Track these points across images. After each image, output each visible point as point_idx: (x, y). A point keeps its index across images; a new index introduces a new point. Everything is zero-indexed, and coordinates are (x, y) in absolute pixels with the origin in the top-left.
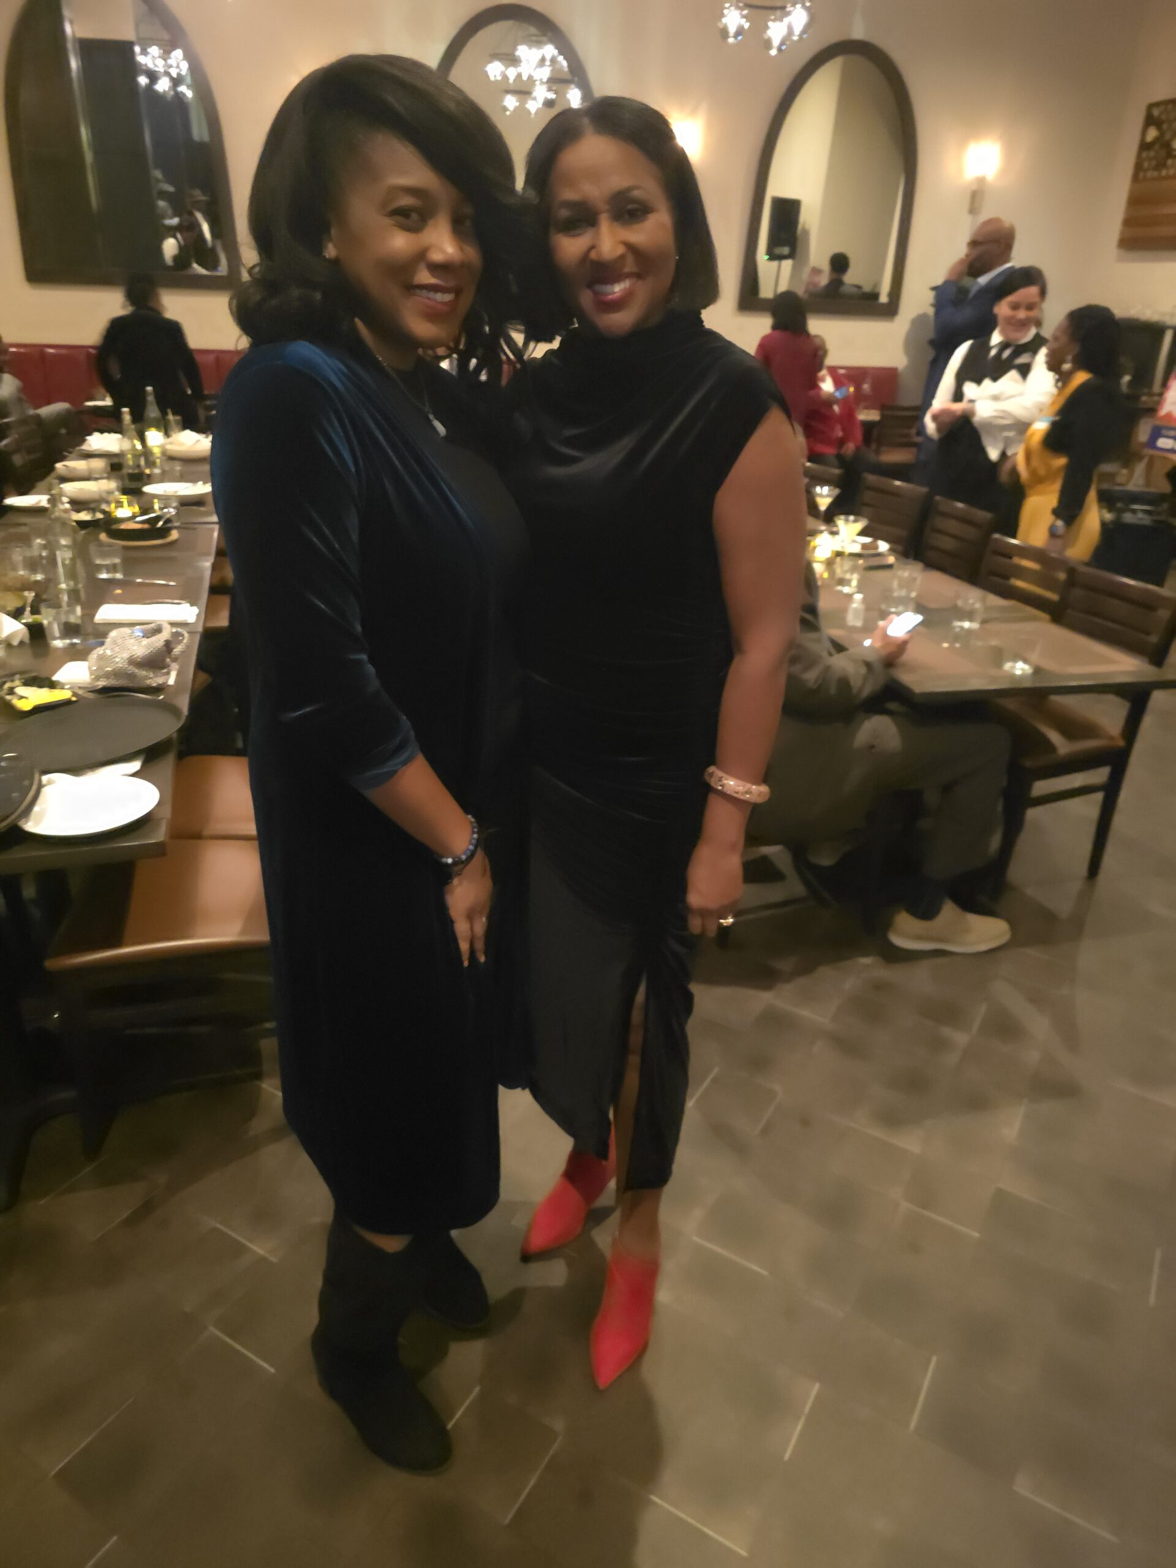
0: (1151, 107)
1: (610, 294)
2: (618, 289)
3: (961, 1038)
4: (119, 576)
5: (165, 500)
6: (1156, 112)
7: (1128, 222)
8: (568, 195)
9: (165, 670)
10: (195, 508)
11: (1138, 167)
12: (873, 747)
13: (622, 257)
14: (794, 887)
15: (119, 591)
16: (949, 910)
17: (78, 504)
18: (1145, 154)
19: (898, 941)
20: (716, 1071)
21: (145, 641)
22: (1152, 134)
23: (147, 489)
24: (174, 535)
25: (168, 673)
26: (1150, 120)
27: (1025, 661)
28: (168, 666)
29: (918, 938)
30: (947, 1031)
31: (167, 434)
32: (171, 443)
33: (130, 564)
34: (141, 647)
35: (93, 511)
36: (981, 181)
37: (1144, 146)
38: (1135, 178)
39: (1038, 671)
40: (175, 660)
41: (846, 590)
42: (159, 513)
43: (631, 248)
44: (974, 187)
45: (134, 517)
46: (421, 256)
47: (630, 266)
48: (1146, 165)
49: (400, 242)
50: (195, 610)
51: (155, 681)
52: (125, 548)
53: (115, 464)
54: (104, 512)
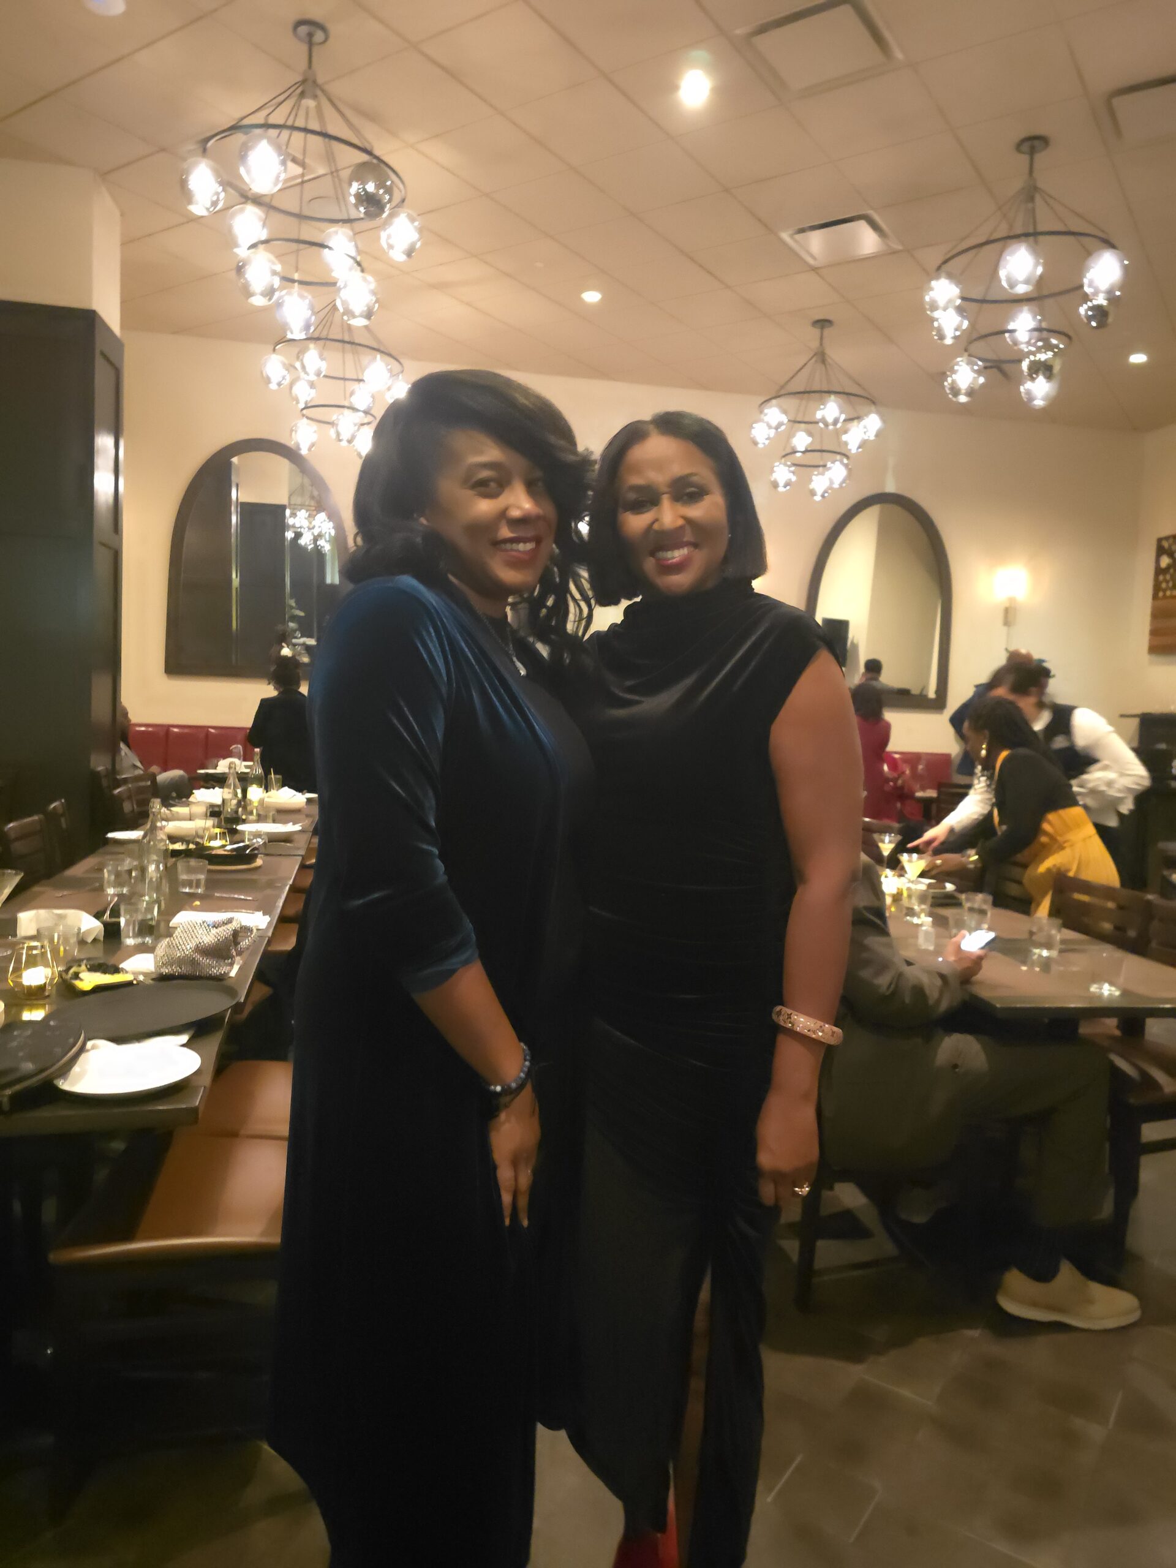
0: (1160, 540)
1: (669, 560)
2: (677, 555)
3: (1096, 1432)
4: (199, 891)
5: (258, 835)
6: (1166, 544)
7: (1154, 633)
8: (636, 480)
9: (230, 961)
10: (283, 843)
11: (1157, 588)
12: (955, 1066)
13: (681, 527)
14: (882, 1245)
15: (198, 903)
16: (1067, 1273)
17: (173, 839)
18: (1161, 578)
19: (1012, 1308)
20: (799, 1459)
21: (214, 931)
22: (1165, 561)
23: (240, 827)
24: (259, 862)
25: (232, 965)
26: (1161, 551)
27: (1111, 984)
28: (232, 957)
29: (1034, 1304)
30: (1078, 1423)
31: (267, 789)
32: (268, 797)
33: (212, 884)
34: (209, 938)
35: (188, 843)
36: (1012, 600)
37: (1159, 571)
38: (1155, 597)
39: (1125, 993)
40: (239, 953)
41: (915, 920)
42: (247, 843)
43: (689, 521)
44: (1007, 605)
45: (223, 846)
46: (503, 514)
47: (688, 537)
48: (1164, 585)
49: (484, 507)
50: (267, 919)
51: (217, 968)
52: (210, 871)
53: (214, 812)
54: (197, 844)
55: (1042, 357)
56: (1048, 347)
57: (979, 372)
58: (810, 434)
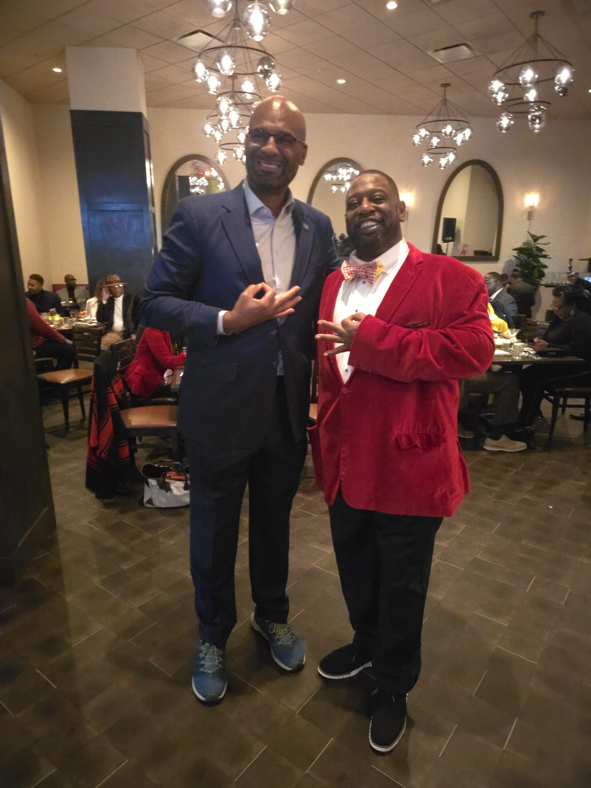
16: (504, 438)
19: (487, 447)
29: (494, 446)
36: (532, 207)
44: (529, 210)
55: (537, 114)
56: (540, 109)
57: (510, 120)
58: (439, 138)
